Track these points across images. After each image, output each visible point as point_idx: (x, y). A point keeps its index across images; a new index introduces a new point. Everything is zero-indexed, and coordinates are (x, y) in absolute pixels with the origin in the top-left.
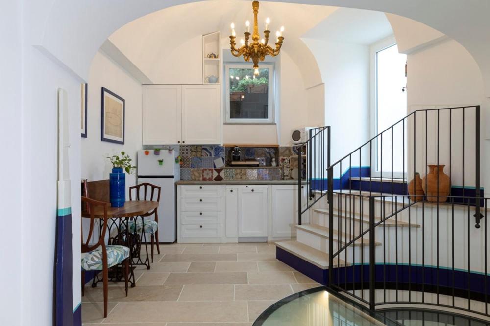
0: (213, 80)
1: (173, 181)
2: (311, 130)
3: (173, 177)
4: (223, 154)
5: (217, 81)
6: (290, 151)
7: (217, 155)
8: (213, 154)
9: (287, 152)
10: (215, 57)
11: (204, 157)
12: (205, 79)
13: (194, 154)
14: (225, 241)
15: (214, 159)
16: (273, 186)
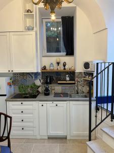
0: (30, 29)
1: (5, 98)
2: (97, 64)
3: (5, 95)
4: (40, 77)
5: (33, 29)
6: (82, 75)
7: (36, 78)
8: (34, 77)
9: (80, 75)
10: (31, 12)
11: (28, 79)
12: (25, 28)
13: (22, 77)
14: (39, 137)
15: (35, 80)
16: (71, 102)
